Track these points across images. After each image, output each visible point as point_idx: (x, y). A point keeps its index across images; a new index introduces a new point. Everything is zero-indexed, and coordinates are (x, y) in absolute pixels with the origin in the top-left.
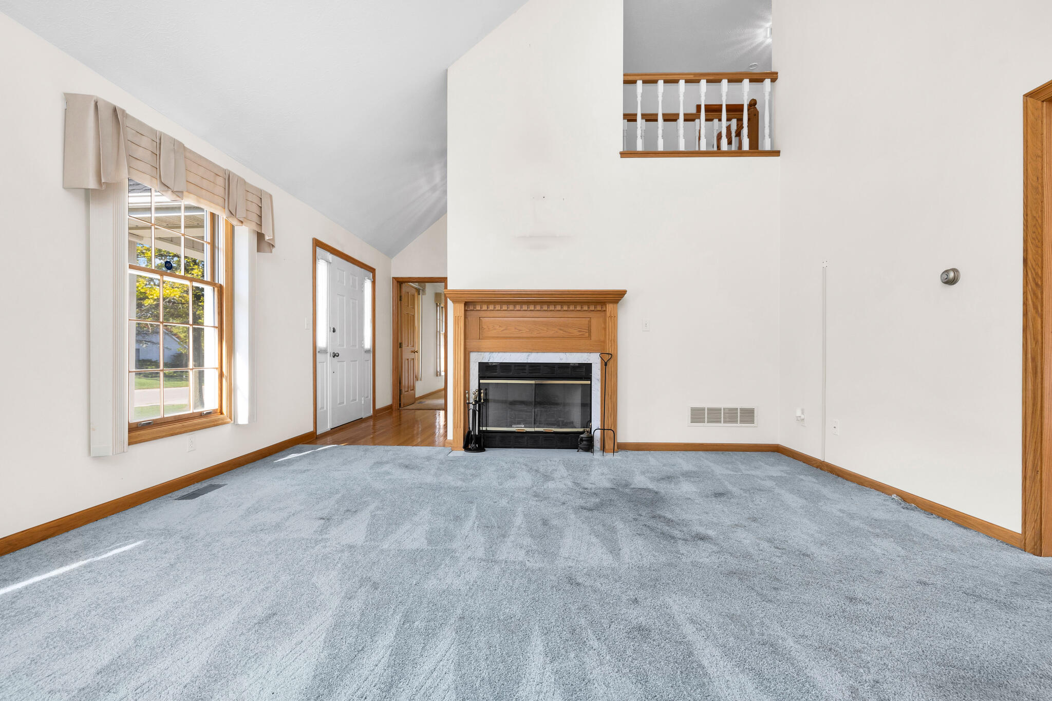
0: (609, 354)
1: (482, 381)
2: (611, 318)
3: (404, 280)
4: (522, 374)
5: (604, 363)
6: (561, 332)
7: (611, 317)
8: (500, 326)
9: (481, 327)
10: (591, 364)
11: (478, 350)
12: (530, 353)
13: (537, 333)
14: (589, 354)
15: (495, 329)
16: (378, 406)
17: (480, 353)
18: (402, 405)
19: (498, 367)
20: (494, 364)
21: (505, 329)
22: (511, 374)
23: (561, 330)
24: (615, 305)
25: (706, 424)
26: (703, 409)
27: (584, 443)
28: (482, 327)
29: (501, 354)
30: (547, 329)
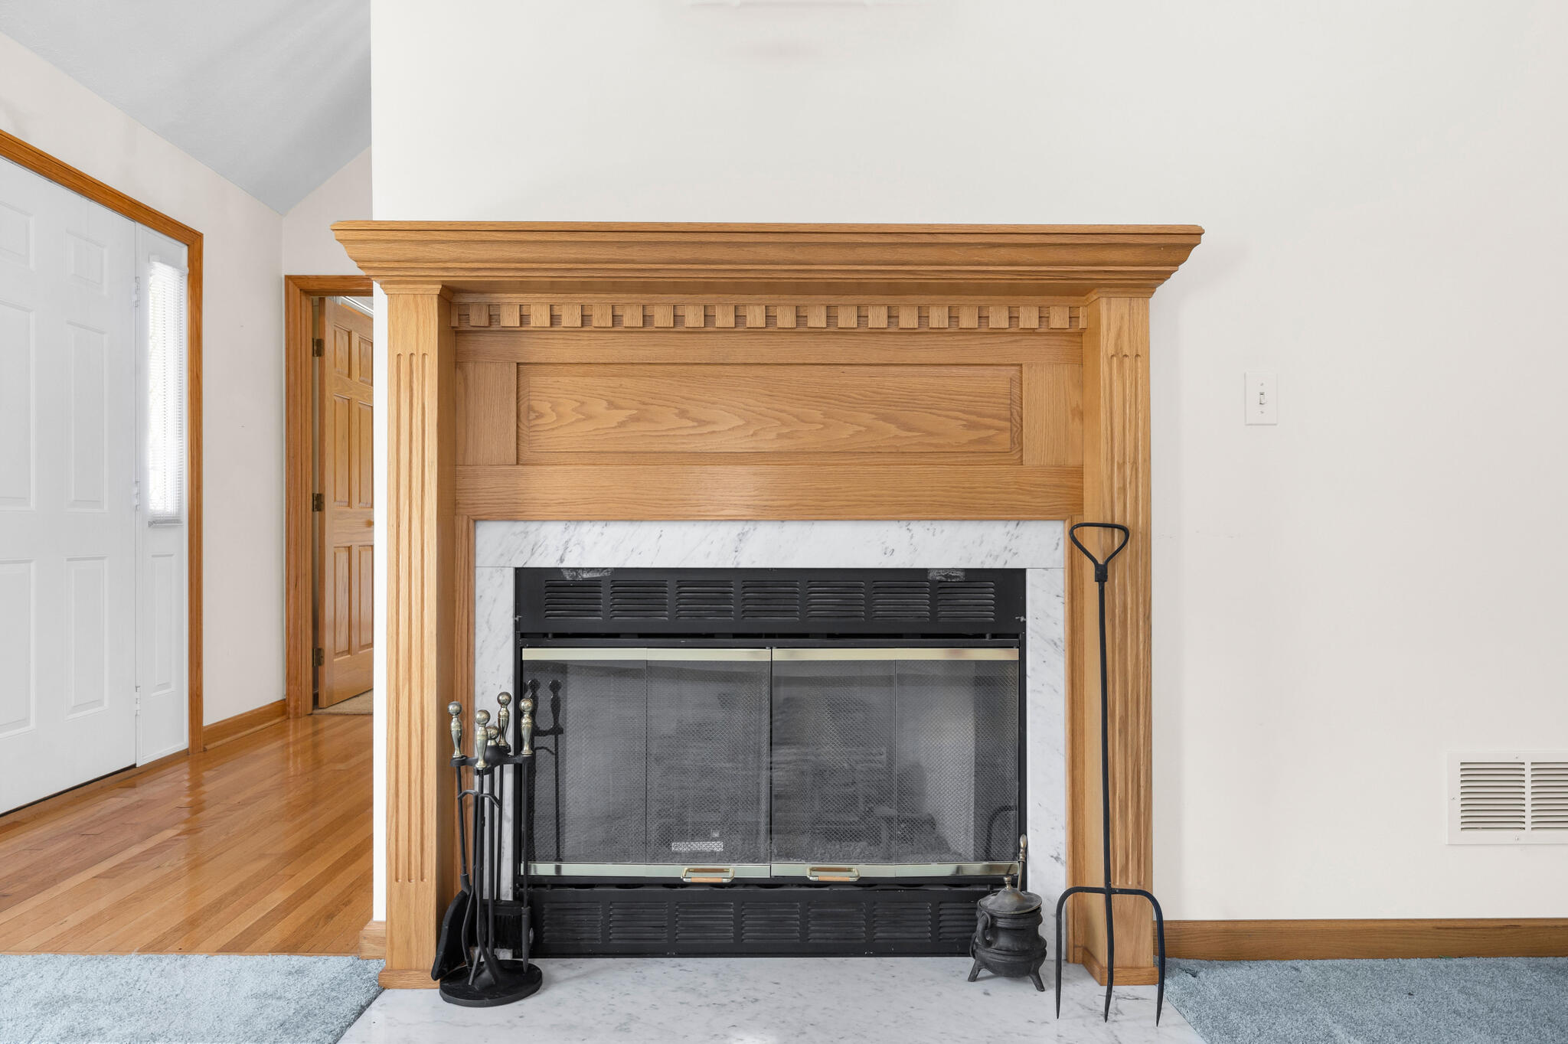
0: (1113, 526)
1: (530, 654)
2: (1121, 363)
3: (327, 286)
4: (712, 622)
5: (1089, 570)
6: (893, 429)
7: (1119, 355)
8: (612, 405)
9: (523, 409)
10: (1023, 572)
11: (512, 514)
12: (749, 526)
13: (780, 436)
14: (1012, 525)
15: (589, 417)
16: (212, 716)
17: (519, 527)
18: (323, 700)
19: (605, 593)
20: (586, 576)
21: (635, 419)
22: (662, 620)
23: (886, 418)
24: (1137, 303)
25: (1528, 834)
26: (1515, 769)
27: (1003, 941)
28: (530, 409)
29: (618, 531)
30: (825, 414)
